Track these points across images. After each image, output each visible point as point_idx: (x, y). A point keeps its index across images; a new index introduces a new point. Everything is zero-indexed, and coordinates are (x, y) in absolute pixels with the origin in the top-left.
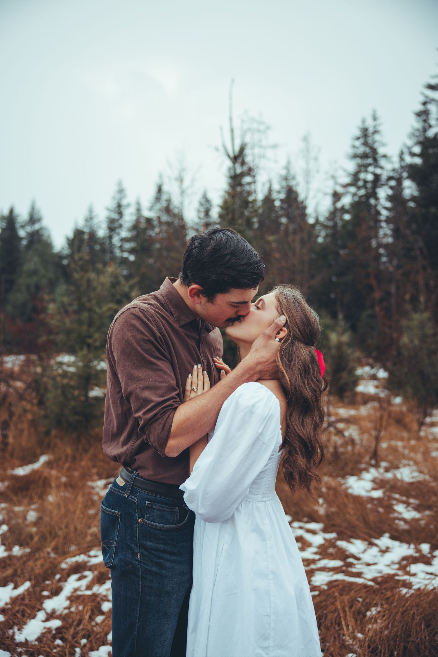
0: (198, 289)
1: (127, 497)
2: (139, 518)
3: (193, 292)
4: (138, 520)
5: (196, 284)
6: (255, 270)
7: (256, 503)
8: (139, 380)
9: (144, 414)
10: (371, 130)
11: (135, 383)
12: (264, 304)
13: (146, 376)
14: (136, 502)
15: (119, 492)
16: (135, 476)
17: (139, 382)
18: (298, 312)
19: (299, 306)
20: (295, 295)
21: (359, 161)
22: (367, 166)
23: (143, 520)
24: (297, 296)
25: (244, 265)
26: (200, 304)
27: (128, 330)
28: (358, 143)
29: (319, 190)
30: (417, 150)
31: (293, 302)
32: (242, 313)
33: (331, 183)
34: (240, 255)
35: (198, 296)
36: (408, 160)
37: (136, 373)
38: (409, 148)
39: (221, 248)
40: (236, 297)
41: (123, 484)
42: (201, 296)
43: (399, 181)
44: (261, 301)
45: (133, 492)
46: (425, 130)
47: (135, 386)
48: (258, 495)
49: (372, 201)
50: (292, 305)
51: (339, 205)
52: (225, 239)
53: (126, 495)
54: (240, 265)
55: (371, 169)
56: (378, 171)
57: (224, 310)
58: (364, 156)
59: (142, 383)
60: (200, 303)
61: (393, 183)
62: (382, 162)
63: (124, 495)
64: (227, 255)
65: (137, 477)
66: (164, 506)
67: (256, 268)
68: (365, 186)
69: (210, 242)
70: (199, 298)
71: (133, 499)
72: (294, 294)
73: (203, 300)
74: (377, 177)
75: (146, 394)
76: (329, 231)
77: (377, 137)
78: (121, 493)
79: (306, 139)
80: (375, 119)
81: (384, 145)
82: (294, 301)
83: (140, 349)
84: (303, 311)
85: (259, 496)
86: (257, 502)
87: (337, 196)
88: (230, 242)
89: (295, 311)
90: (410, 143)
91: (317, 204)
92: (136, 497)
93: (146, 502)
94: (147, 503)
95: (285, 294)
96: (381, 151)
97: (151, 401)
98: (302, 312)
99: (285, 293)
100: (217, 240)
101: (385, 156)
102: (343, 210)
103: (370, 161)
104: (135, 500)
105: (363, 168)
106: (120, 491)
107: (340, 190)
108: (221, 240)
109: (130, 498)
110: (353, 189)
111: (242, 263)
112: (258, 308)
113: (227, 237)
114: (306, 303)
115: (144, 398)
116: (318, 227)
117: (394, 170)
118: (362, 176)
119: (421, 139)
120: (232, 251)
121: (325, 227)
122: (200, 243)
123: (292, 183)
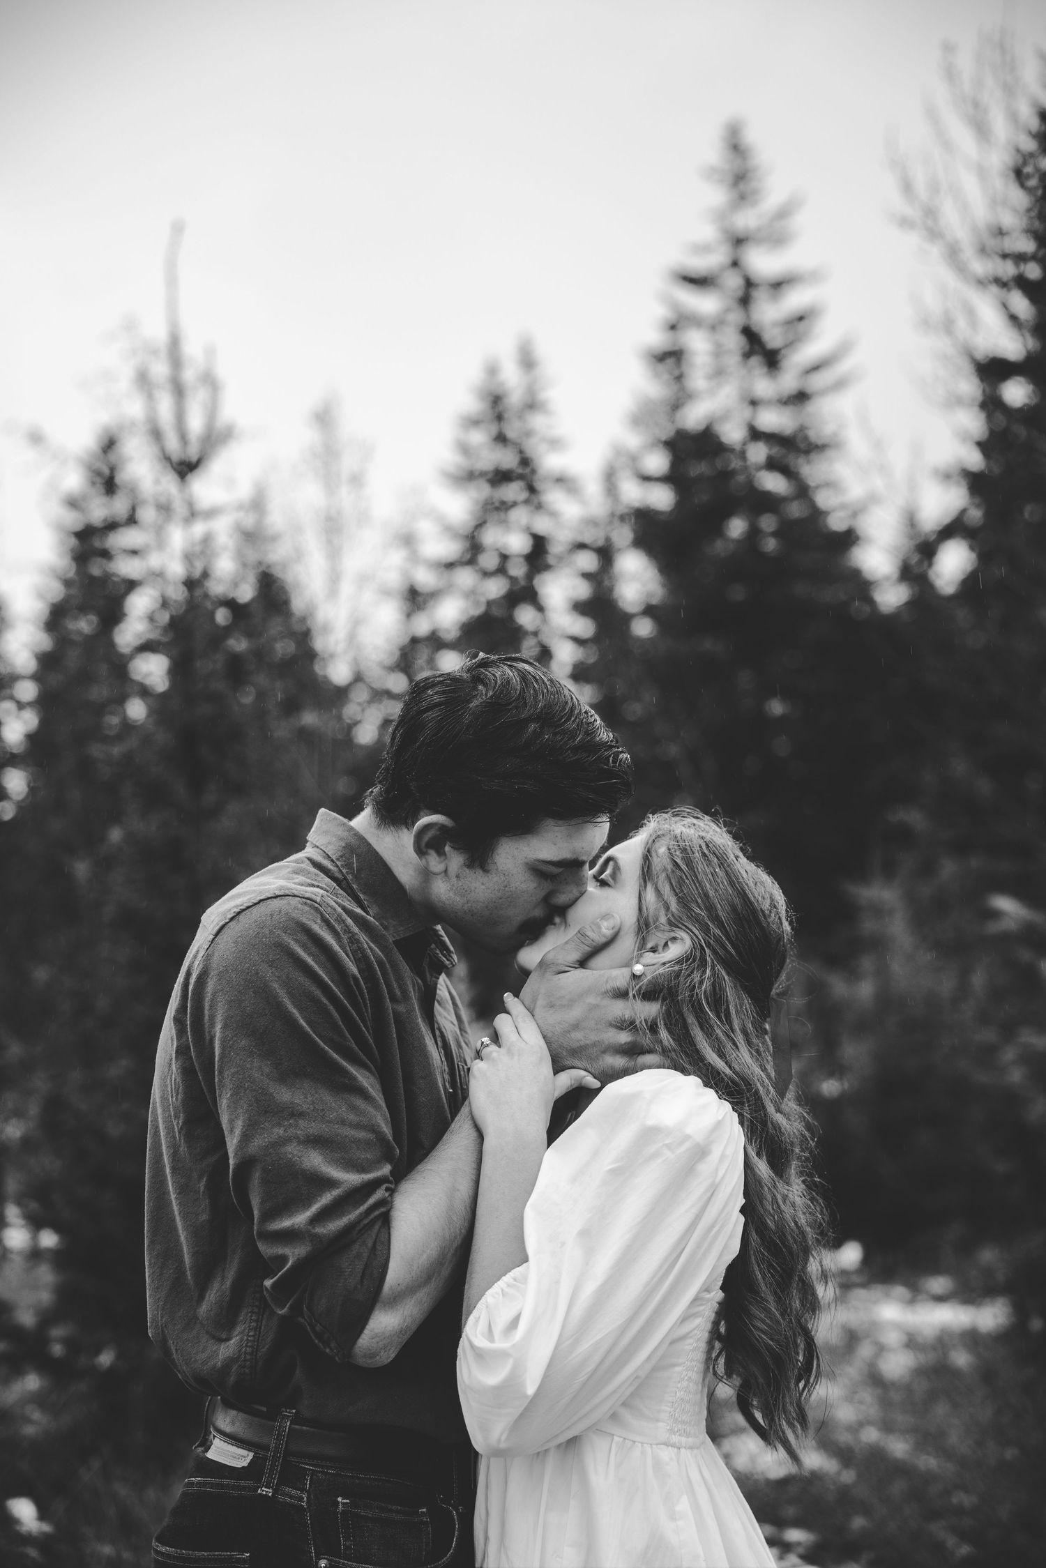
0: (442, 828)
1: (270, 1494)
2: (319, 1559)
3: (426, 838)
4: (317, 1563)
5: (436, 812)
6: (608, 765)
7: (654, 1446)
8: (295, 1114)
9: (315, 1220)
10: (515, 398)
11: (279, 1125)
12: (617, 868)
13: (313, 1103)
14: (304, 1504)
15: (239, 1488)
16: (288, 1423)
17: (292, 1121)
18: (721, 885)
19: (721, 865)
20: (708, 837)
21: (482, 491)
22: (505, 507)
23: (335, 1562)
24: (715, 839)
25: (576, 749)
26: (443, 874)
27: (263, 961)
28: (479, 438)
29: (363, 579)
30: (657, 462)
31: (704, 855)
32: (562, 899)
33: (397, 558)
34: (565, 722)
35: (441, 853)
36: (633, 493)
37: (284, 1095)
38: (634, 459)
39: (511, 703)
40: (555, 845)
41: (248, 1461)
42: (447, 848)
43: (606, 554)
44: (611, 863)
45: (290, 1476)
46: (676, 405)
47: (281, 1132)
48: (658, 1420)
49: (525, 616)
50: (701, 866)
51: (422, 626)
52: (518, 679)
53: (267, 1491)
54: (568, 749)
55: (520, 515)
56: (542, 525)
57: (516, 888)
58: (500, 477)
59: (302, 1123)
60: (446, 871)
61: (587, 561)
62: (555, 498)
63: (259, 1491)
64: (528, 720)
65: (297, 1427)
66: (390, 1507)
67: (611, 758)
68: (501, 570)
69: (475, 688)
70: (443, 858)
71: (292, 1497)
72: (703, 834)
73: (456, 861)
74: (539, 545)
75: (315, 1160)
76: (395, 709)
77: (538, 422)
78: (244, 1488)
79: (324, 418)
80: (528, 361)
81: (556, 444)
82: (706, 851)
83: (303, 1018)
84: (733, 879)
85: (661, 1424)
86: (657, 1444)
87: (415, 599)
88: (534, 688)
89: (710, 883)
90: (633, 440)
91: (357, 622)
92: (302, 1490)
93: (340, 1499)
94: (343, 1504)
95: (679, 836)
96: (550, 462)
97: (331, 1183)
98: (731, 883)
99: (678, 832)
100: (496, 683)
101: (561, 480)
102: (436, 642)
103: (513, 491)
104: (301, 1499)
105: (494, 510)
106: (242, 1483)
107: (425, 578)
108: (509, 682)
109: (281, 1498)
110: (465, 577)
111: (571, 744)
112: (603, 884)
113: (524, 676)
114: (741, 854)
115: (309, 1170)
116: (360, 695)
117: (592, 522)
118: (492, 537)
119: (667, 432)
120: (541, 712)
121: (380, 695)
122: (443, 692)
123: (276, 555)
